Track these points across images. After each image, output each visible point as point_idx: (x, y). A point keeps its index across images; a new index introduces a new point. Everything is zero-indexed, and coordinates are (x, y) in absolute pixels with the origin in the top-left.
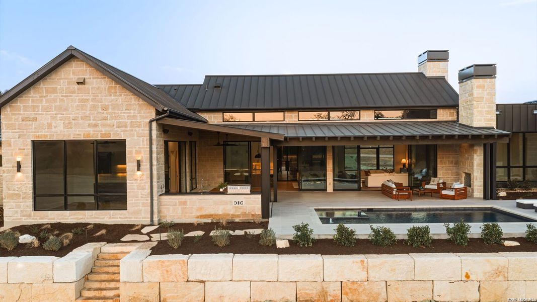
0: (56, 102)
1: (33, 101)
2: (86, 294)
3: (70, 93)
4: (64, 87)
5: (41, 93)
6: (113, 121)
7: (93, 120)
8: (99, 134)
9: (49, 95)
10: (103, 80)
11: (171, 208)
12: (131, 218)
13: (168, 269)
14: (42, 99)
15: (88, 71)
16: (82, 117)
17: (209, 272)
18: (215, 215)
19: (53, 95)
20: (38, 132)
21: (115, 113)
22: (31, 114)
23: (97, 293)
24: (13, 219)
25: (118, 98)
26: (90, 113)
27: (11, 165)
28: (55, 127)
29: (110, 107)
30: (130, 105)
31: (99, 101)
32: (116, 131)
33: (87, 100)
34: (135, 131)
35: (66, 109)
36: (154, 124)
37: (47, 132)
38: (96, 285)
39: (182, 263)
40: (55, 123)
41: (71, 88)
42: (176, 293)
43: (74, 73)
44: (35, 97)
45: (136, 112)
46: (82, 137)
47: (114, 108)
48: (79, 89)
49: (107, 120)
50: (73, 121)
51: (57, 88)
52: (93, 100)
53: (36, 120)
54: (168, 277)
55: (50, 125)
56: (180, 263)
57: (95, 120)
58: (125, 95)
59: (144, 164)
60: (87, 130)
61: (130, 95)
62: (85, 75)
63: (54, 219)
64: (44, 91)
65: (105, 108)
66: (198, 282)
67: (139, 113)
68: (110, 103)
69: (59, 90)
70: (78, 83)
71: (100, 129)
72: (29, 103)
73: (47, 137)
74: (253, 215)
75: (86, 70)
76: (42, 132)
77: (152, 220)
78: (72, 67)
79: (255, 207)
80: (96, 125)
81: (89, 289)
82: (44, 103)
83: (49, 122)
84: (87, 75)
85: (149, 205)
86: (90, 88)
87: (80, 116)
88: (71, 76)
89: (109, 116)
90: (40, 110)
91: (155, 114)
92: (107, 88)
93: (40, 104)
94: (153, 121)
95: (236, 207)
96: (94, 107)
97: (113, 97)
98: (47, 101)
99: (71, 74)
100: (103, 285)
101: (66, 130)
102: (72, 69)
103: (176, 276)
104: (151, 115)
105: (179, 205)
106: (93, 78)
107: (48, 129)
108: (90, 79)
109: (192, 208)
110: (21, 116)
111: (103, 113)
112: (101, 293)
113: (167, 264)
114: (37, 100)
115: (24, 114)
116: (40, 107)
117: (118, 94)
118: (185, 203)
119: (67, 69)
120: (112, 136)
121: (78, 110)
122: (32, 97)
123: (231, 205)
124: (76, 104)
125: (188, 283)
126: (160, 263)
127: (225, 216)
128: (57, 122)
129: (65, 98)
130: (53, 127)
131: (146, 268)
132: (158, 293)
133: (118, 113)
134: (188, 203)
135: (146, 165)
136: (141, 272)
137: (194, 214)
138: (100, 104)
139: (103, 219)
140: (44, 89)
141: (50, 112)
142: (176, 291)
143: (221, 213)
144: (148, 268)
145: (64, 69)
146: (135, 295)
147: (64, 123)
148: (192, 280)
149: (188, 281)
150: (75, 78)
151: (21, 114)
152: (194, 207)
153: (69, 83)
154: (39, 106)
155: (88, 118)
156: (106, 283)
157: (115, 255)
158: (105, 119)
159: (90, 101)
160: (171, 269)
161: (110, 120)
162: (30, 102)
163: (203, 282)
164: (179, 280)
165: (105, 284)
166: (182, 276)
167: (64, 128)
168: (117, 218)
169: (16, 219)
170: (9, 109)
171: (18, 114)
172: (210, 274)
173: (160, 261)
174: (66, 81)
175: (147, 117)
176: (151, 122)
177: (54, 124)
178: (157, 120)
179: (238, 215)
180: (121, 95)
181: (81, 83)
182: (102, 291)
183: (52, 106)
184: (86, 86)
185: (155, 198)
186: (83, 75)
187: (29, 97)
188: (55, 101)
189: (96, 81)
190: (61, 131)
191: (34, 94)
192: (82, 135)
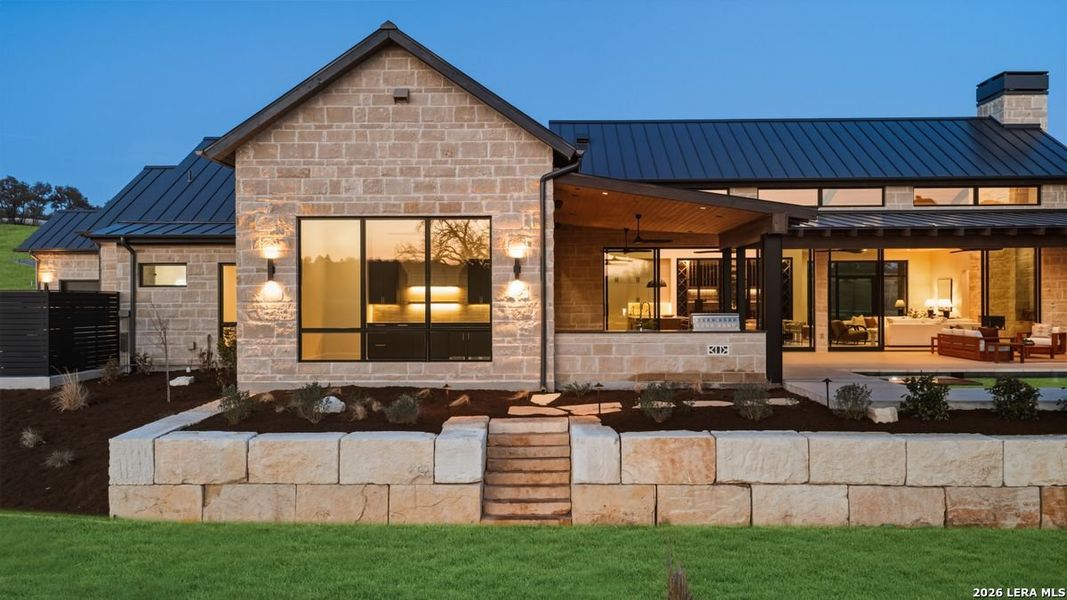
0: (350, 139)
1: (302, 136)
2: (497, 509)
3: (378, 120)
4: (366, 107)
5: (318, 121)
6: (467, 178)
7: (425, 176)
8: (437, 205)
9: (335, 124)
10: (446, 94)
11: (579, 358)
12: (501, 377)
13: (674, 457)
14: (321, 133)
15: (416, 76)
16: (401, 170)
17: (760, 465)
18: (670, 375)
19: (343, 125)
20: (312, 199)
21: (469, 162)
22: (298, 163)
23: (516, 509)
24: (258, 379)
25: (477, 132)
26: (418, 163)
27: (254, 268)
28: (347, 190)
29: (461, 149)
30: (502, 144)
31: (435, 138)
32: (473, 198)
33: (413, 136)
34: (511, 197)
35: (371, 153)
36: (550, 185)
37: (330, 199)
38: (509, 493)
39: (704, 444)
40: (347, 181)
41: (381, 110)
42: (690, 508)
43: (386, 80)
44: (306, 128)
45: (515, 158)
46: (402, 210)
47: (467, 153)
48: (396, 112)
49: (454, 176)
50: (384, 178)
51: (351, 109)
52: (424, 134)
53: (308, 176)
54: (675, 474)
55: (335, 187)
56: (700, 446)
57: (429, 176)
58: (490, 126)
59: (528, 266)
60: (412, 195)
61: (501, 126)
62: (410, 84)
63: (341, 378)
64: (325, 116)
65: (449, 152)
66: (737, 484)
67: (520, 162)
68: (460, 142)
69: (357, 113)
70: (397, 100)
71: (439, 194)
72: (293, 140)
73: (330, 209)
74: (748, 375)
75: (413, 74)
76: (318, 199)
77: (544, 382)
78: (383, 68)
79: (752, 358)
80: (431, 187)
81: (498, 501)
82: (324, 142)
83: (335, 179)
84: (413, 84)
85: (539, 351)
86: (420, 111)
87: (398, 167)
88: (382, 86)
89: (458, 167)
90: (317, 155)
91: (551, 165)
92: (454, 110)
93: (317, 143)
94: (548, 178)
95: (713, 359)
96: (427, 151)
97: (466, 129)
98: (331, 137)
99: (381, 81)
100: (523, 494)
101: (369, 196)
102: (383, 71)
103: (690, 472)
104: (545, 168)
105: (595, 354)
106: (427, 91)
107: (331, 193)
108: (420, 91)
109: (622, 359)
110: (276, 167)
111: (446, 162)
112: (527, 508)
113: (673, 446)
114: (311, 134)
115: (284, 163)
116: (317, 148)
117: (476, 123)
118: (607, 349)
119: (372, 71)
120: (463, 209)
121: (394, 155)
122: (301, 127)
123: (703, 354)
124: (389, 143)
125: (716, 487)
126: (657, 445)
127: (689, 378)
128: (351, 179)
129: (368, 131)
130: (343, 190)
131: (628, 455)
132: (653, 509)
133: (477, 162)
134: (614, 349)
135: (533, 270)
136: (617, 464)
137: (625, 373)
138: (439, 142)
139: (442, 379)
140: (325, 111)
141: (336, 160)
142: (690, 504)
143: (681, 371)
144: (632, 455)
145: (367, 71)
146: (605, 512)
147: (364, 181)
148: (724, 481)
149: (715, 483)
150: (388, 90)
151: (277, 163)
152: (627, 357)
153: (377, 100)
154: (314, 147)
155: (415, 172)
156: (528, 488)
157: (524, 437)
158: (451, 174)
159: (420, 136)
160: (680, 458)
161: (459, 176)
162: (296, 139)
163: (747, 485)
164: (698, 480)
165: (527, 492)
166: (705, 472)
167: (365, 192)
168: (472, 378)
169: (264, 379)
170: (251, 153)
171: (271, 163)
172: (762, 468)
173: (657, 440)
174: (372, 95)
175: (535, 172)
176: (544, 180)
177: (344, 184)
178: (555, 177)
179: (718, 374)
180: (482, 126)
181: (402, 99)
182: (529, 505)
183: (340, 146)
184: (412, 106)
185: (550, 337)
186: (405, 84)
187: (294, 127)
188: (347, 136)
189: (432, 97)
190: (358, 199)
191: (304, 121)
192: (403, 206)
